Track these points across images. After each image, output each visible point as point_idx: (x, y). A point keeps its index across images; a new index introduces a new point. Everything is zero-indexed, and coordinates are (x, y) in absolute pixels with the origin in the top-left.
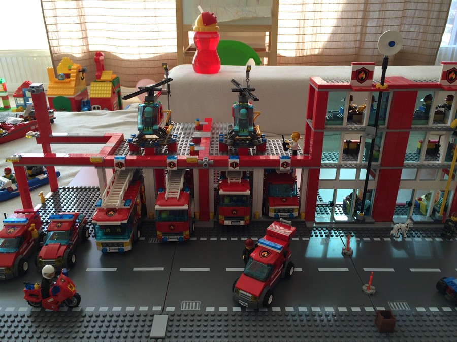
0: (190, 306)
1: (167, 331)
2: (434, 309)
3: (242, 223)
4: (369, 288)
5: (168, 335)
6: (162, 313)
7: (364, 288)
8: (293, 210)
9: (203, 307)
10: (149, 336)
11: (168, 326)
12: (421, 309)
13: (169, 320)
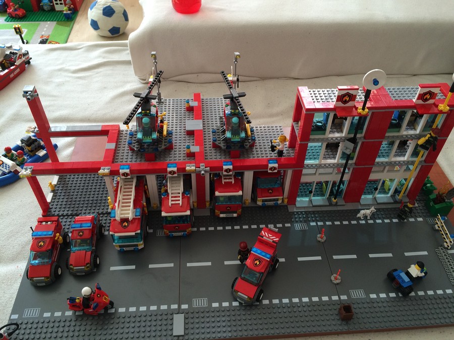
0: (200, 303)
1: (185, 329)
2: (383, 295)
3: (235, 215)
4: (336, 279)
5: (187, 332)
6: (179, 311)
7: (333, 278)
8: (277, 200)
9: (210, 303)
10: (172, 334)
11: (185, 324)
12: (373, 296)
13: (186, 318)
